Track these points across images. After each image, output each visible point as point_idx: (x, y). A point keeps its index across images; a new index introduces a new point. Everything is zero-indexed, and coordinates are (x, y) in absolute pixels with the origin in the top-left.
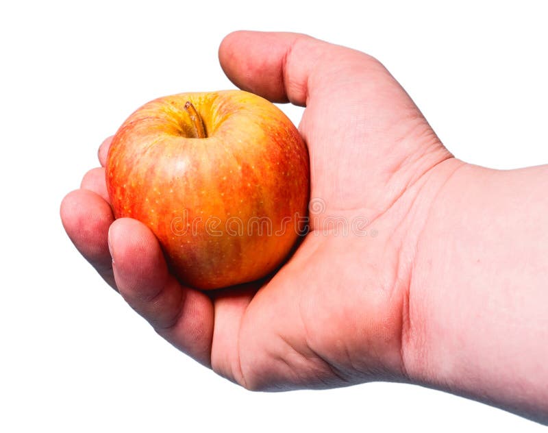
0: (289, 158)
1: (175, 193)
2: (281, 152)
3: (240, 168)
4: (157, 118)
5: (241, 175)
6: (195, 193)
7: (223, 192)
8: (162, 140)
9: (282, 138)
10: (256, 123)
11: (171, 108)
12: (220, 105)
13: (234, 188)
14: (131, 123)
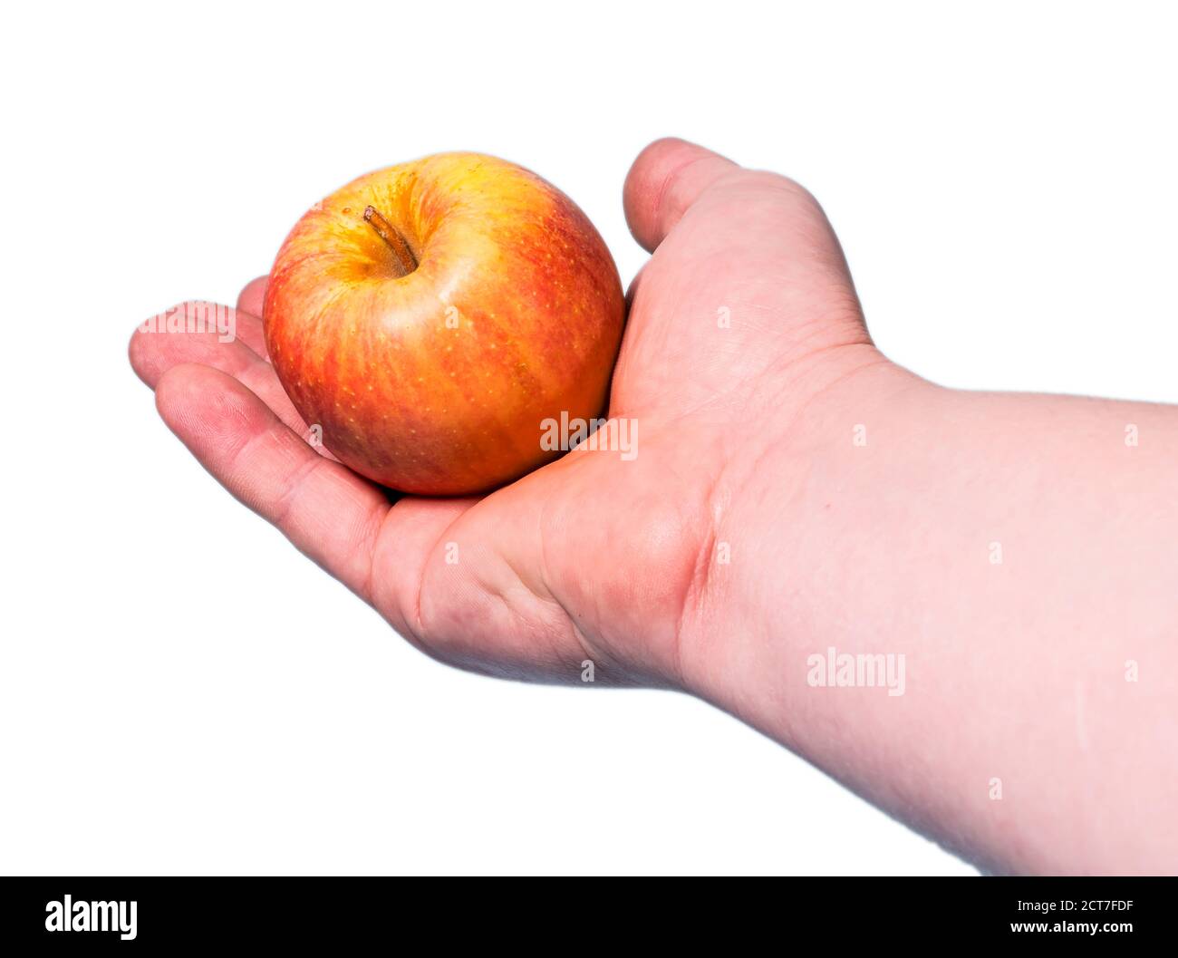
0: (553, 275)
1: (377, 390)
2: (536, 273)
3: (470, 324)
4: (323, 253)
5: (475, 335)
6: (408, 384)
7: (452, 369)
8: (337, 298)
9: (533, 244)
10: (483, 232)
11: (343, 224)
12: (422, 198)
13: (469, 359)
14: (284, 270)
